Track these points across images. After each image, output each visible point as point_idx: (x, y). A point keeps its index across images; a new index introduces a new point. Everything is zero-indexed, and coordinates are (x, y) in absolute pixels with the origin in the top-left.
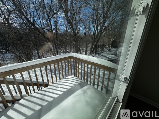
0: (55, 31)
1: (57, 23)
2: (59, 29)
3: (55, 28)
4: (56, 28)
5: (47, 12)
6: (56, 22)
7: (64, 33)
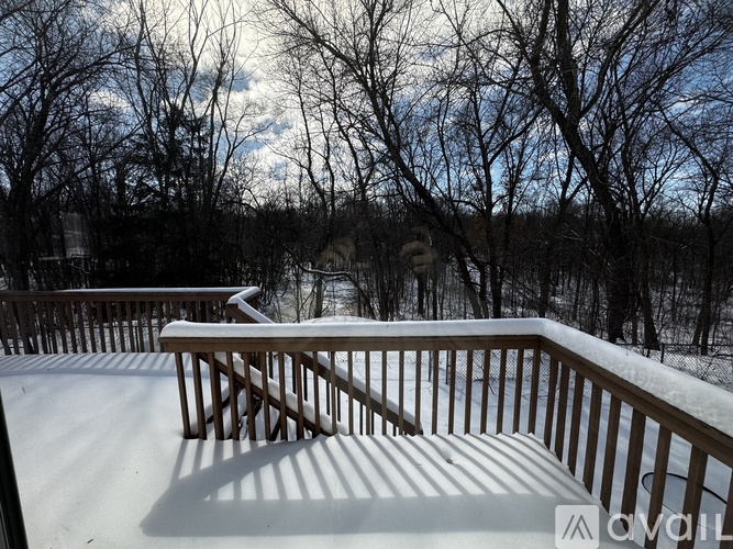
0: (505, 204)
1: (519, 172)
2: (522, 196)
3: (505, 192)
4: (511, 192)
5: (481, 138)
6: (514, 166)
7: (549, 210)
